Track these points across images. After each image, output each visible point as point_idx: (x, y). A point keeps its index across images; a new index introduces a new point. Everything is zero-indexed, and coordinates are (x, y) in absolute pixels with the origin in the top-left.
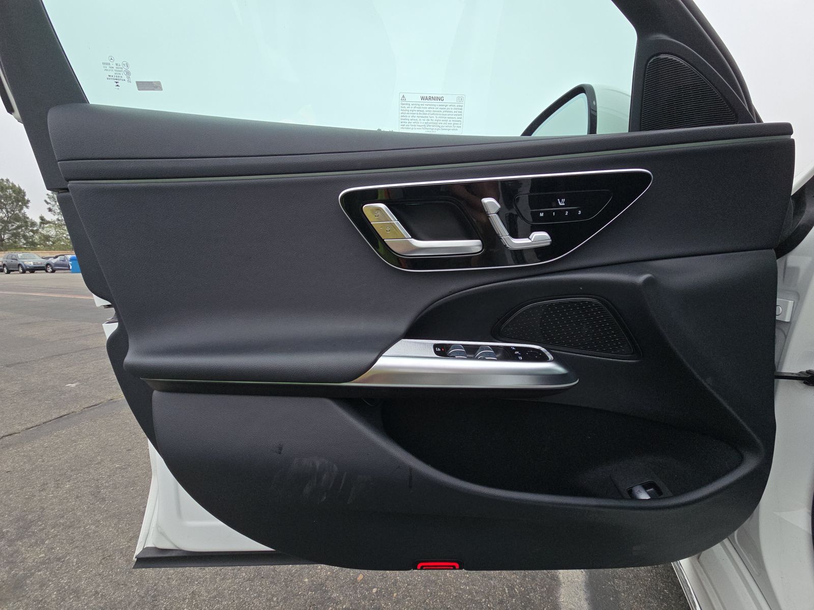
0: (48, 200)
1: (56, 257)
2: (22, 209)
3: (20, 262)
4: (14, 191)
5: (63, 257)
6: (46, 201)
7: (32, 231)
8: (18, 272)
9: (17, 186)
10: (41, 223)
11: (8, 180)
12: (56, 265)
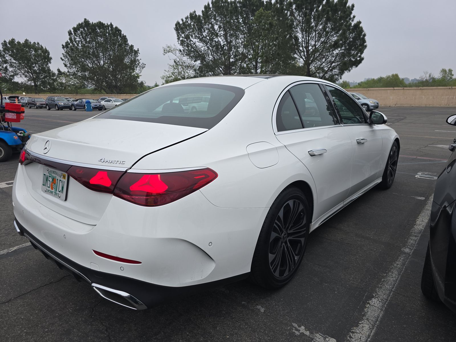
0: (63, 58)
1: (77, 100)
2: (47, 64)
3: (56, 102)
4: (42, 52)
5: (81, 100)
6: (61, 58)
7: (53, 79)
8: (55, 109)
9: (44, 48)
10: (58, 74)
11: (38, 43)
12: (77, 105)
